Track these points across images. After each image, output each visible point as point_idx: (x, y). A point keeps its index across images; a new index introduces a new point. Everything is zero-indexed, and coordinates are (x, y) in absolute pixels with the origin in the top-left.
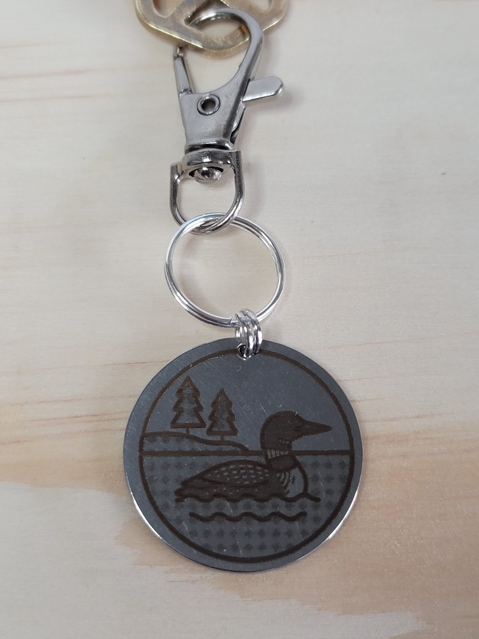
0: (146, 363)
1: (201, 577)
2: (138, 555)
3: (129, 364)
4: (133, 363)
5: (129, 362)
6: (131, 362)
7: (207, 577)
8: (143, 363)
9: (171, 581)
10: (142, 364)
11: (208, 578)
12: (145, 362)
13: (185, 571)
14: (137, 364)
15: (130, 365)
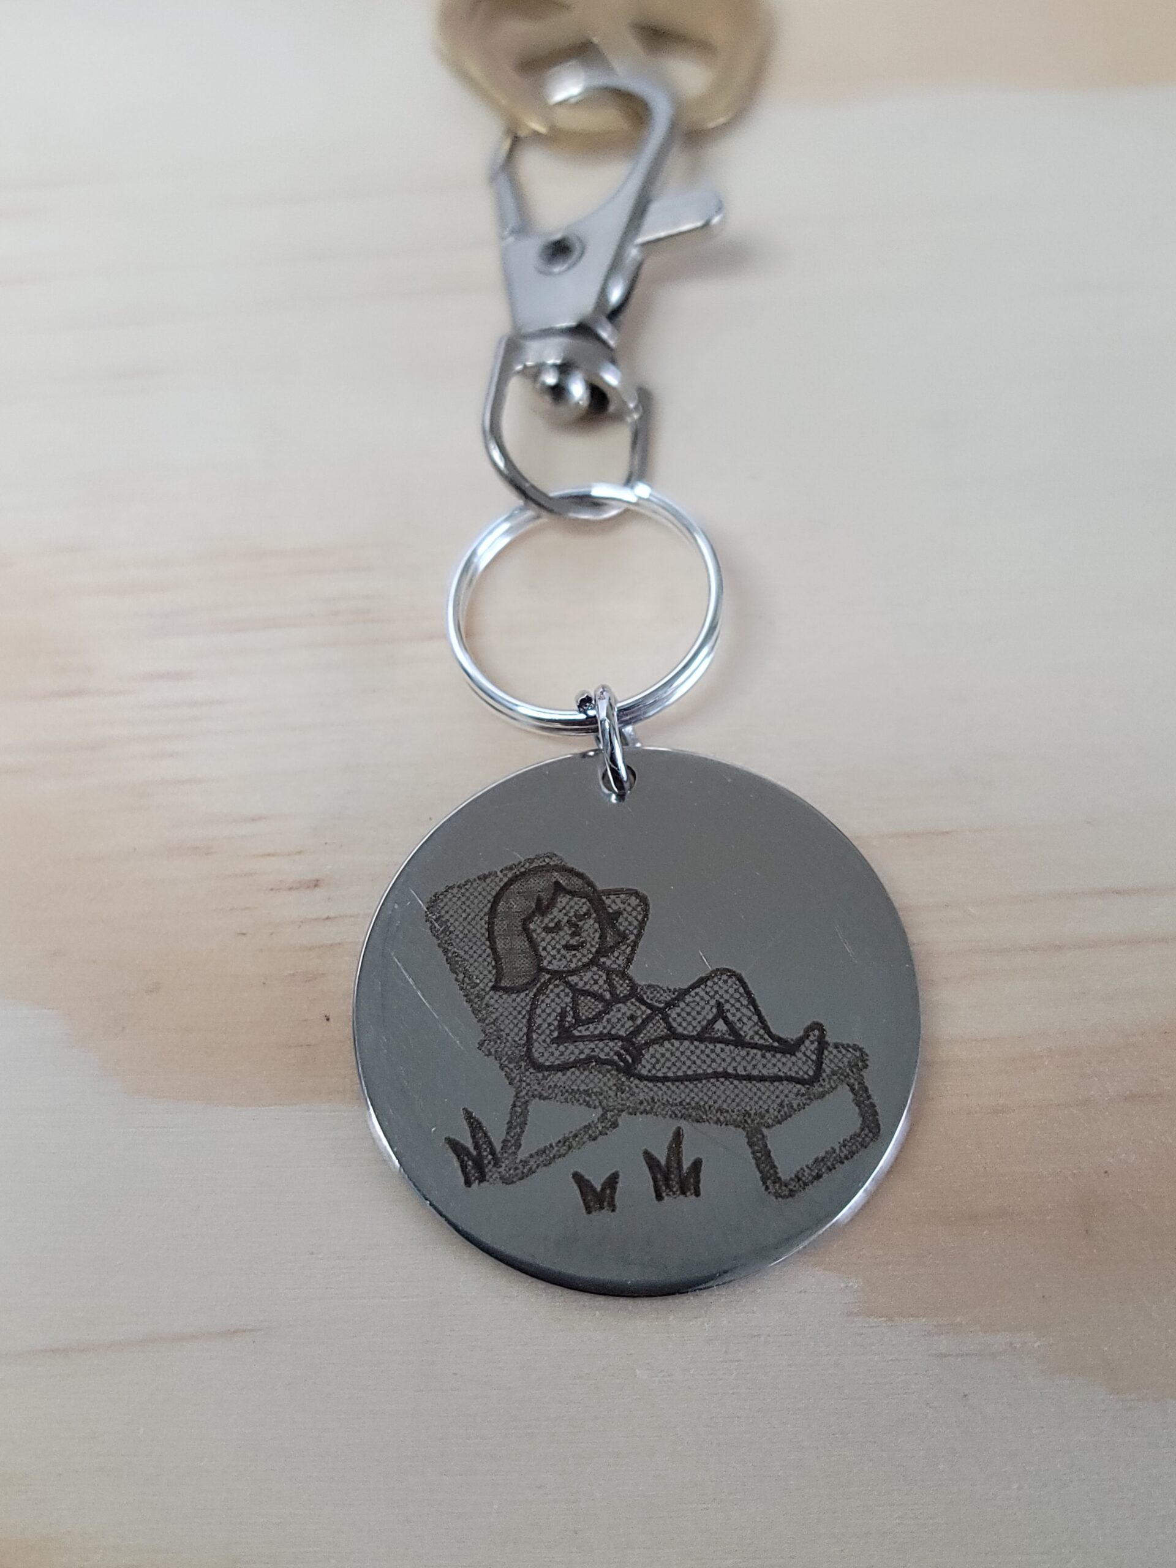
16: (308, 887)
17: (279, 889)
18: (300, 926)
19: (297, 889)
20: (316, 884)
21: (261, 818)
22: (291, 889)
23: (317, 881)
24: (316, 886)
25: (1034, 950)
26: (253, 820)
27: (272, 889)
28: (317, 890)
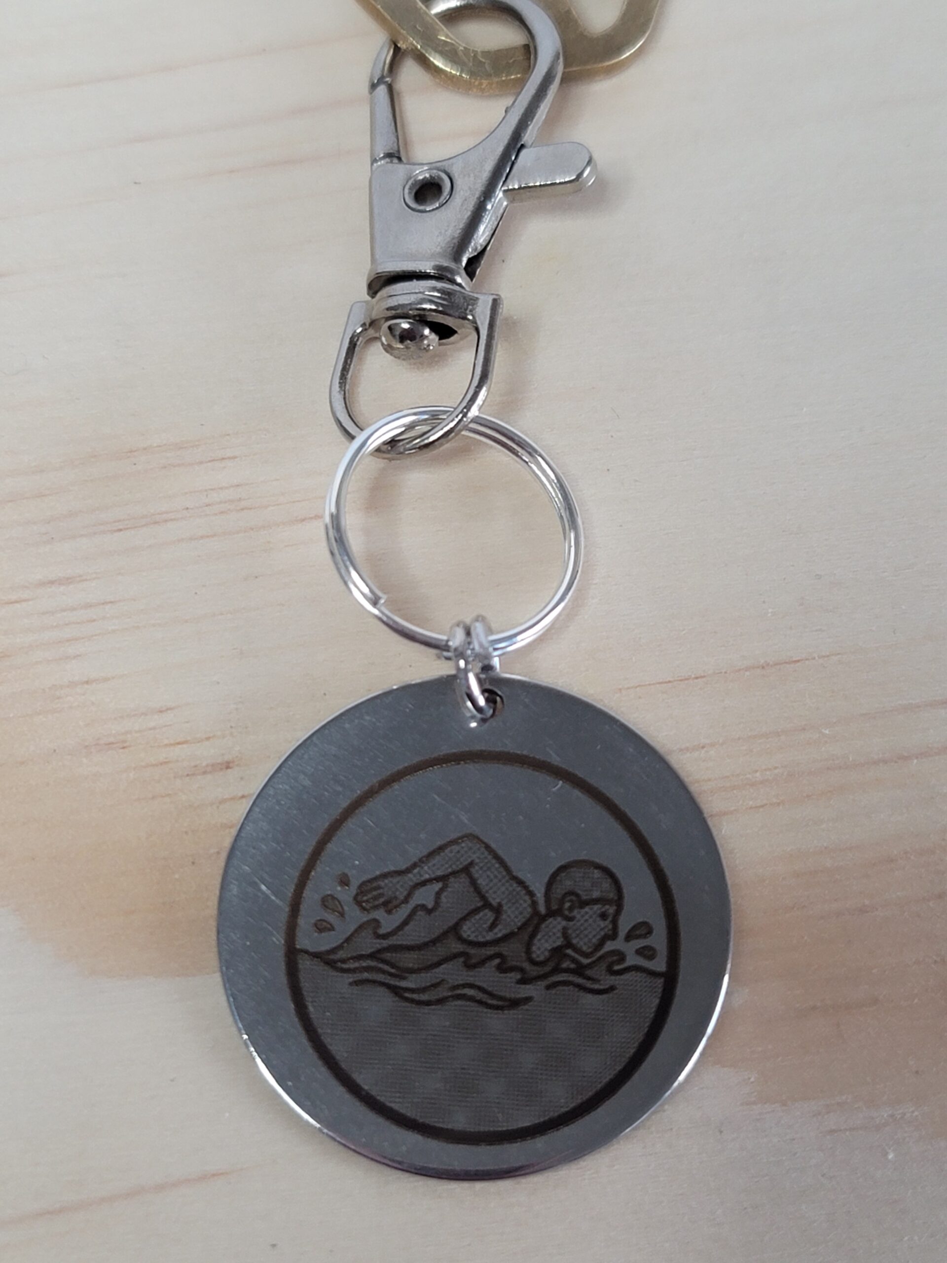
0: (704, 677)
1: (892, 1116)
2: (752, 1083)
3: (670, 682)
4: (675, 681)
5: (667, 680)
6: (671, 679)
7: (905, 1114)
8: (697, 678)
9: (832, 1132)
10: (696, 681)
11: (908, 1115)
12: (702, 675)
13: (856, 1106)
14: (686, 682)
15: (670, 685)
16: (221, 769)
17: (193, 775)
18: (218, 807)
19: (210, 772)
20: (228, 766)
21: (168, 709)
22: (205, 773)
23: (228, 763)
24: (228, 767)
25: (885, 762)
26: (161, 712)
27: (188, 775)
28: (229, 770)
